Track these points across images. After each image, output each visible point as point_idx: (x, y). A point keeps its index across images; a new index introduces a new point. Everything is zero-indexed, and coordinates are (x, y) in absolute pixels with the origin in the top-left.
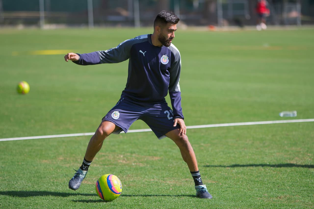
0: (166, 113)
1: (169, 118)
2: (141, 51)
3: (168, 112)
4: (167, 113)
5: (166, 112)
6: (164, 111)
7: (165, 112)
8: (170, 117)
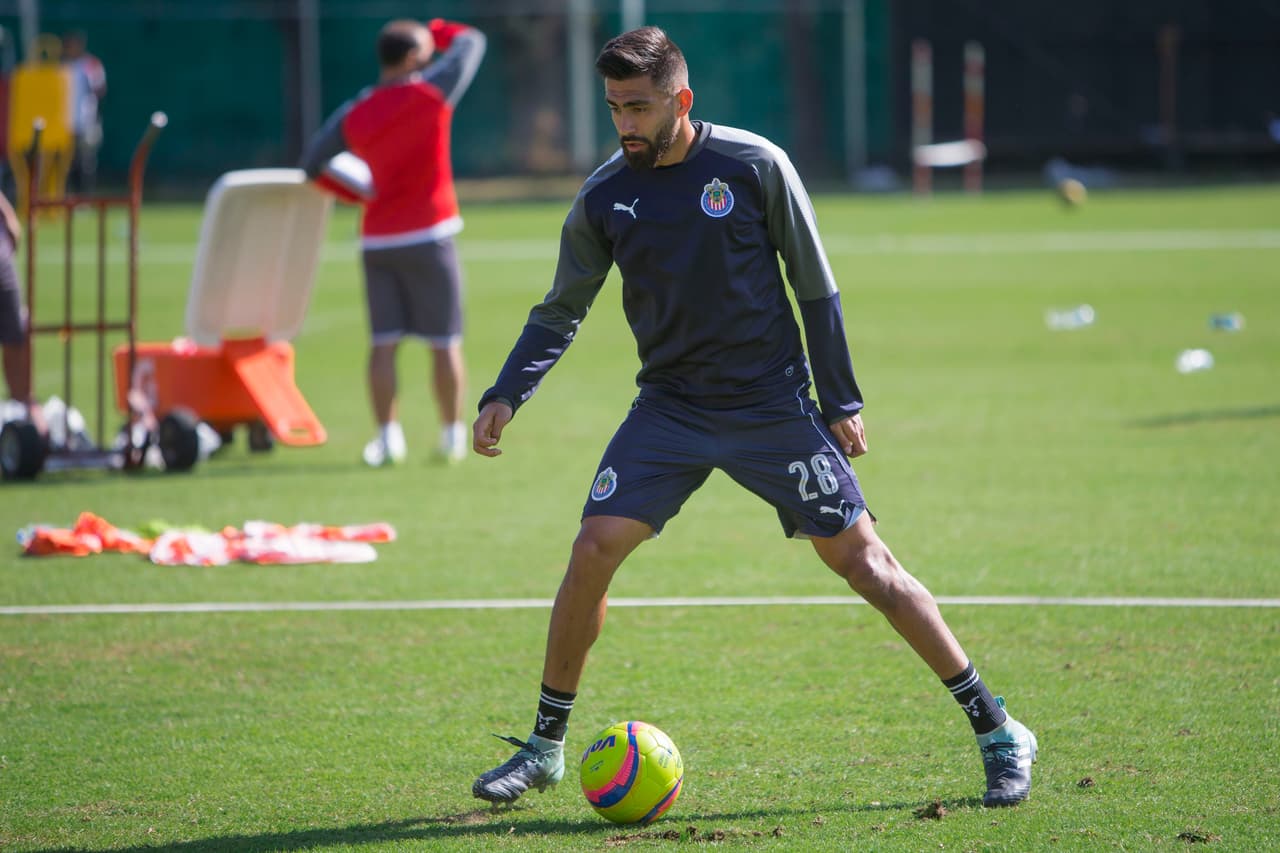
0: (794, 471)
1: (805, 497)
2: (618, 206)
3: (801, 470)
4: (798, 472)
5: (797, 469)
6: (791, 462)
7: (792, 469)
8: (808, 493)
